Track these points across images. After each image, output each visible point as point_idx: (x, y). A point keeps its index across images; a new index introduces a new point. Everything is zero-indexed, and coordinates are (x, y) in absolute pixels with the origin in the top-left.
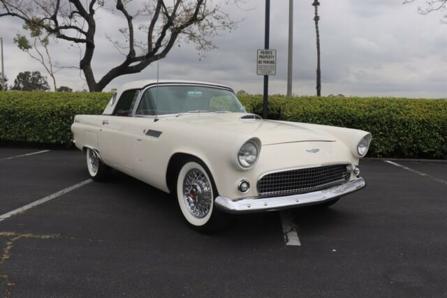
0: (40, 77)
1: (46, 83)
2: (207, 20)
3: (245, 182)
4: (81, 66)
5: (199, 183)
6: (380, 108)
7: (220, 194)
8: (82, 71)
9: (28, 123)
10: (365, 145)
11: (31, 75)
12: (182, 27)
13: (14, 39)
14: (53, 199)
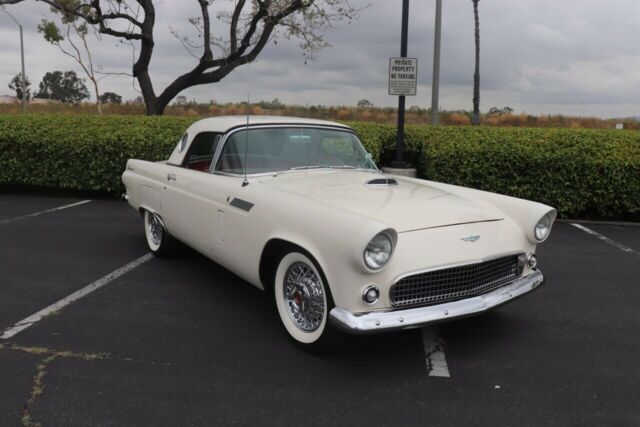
0: (75, 79)
1: (84, 87)
2: (316, 6)
3: (374, 289)
4: (134, 72)
5: (306, 283)
6: (567, 147)
7: (336, 303)
8: (136, 79)
9: (61, 161)
10: (546, 226)
11: (63, 76)
12: (280, 16)
13: (39, 27)
14: (98, 289)
